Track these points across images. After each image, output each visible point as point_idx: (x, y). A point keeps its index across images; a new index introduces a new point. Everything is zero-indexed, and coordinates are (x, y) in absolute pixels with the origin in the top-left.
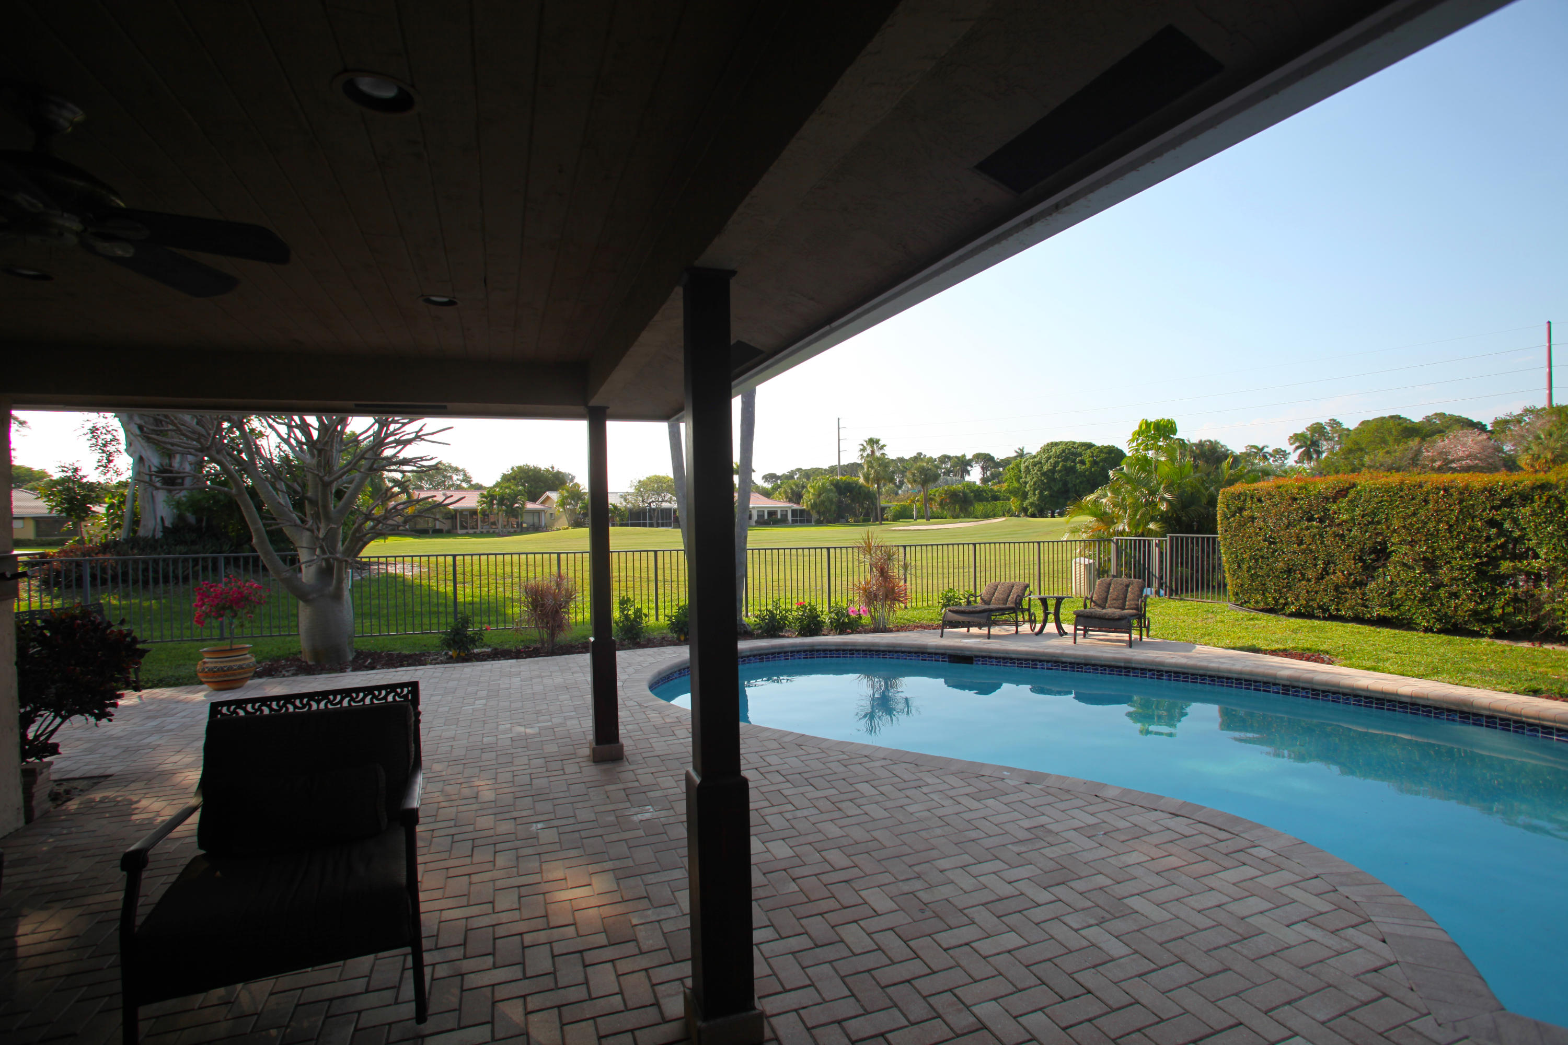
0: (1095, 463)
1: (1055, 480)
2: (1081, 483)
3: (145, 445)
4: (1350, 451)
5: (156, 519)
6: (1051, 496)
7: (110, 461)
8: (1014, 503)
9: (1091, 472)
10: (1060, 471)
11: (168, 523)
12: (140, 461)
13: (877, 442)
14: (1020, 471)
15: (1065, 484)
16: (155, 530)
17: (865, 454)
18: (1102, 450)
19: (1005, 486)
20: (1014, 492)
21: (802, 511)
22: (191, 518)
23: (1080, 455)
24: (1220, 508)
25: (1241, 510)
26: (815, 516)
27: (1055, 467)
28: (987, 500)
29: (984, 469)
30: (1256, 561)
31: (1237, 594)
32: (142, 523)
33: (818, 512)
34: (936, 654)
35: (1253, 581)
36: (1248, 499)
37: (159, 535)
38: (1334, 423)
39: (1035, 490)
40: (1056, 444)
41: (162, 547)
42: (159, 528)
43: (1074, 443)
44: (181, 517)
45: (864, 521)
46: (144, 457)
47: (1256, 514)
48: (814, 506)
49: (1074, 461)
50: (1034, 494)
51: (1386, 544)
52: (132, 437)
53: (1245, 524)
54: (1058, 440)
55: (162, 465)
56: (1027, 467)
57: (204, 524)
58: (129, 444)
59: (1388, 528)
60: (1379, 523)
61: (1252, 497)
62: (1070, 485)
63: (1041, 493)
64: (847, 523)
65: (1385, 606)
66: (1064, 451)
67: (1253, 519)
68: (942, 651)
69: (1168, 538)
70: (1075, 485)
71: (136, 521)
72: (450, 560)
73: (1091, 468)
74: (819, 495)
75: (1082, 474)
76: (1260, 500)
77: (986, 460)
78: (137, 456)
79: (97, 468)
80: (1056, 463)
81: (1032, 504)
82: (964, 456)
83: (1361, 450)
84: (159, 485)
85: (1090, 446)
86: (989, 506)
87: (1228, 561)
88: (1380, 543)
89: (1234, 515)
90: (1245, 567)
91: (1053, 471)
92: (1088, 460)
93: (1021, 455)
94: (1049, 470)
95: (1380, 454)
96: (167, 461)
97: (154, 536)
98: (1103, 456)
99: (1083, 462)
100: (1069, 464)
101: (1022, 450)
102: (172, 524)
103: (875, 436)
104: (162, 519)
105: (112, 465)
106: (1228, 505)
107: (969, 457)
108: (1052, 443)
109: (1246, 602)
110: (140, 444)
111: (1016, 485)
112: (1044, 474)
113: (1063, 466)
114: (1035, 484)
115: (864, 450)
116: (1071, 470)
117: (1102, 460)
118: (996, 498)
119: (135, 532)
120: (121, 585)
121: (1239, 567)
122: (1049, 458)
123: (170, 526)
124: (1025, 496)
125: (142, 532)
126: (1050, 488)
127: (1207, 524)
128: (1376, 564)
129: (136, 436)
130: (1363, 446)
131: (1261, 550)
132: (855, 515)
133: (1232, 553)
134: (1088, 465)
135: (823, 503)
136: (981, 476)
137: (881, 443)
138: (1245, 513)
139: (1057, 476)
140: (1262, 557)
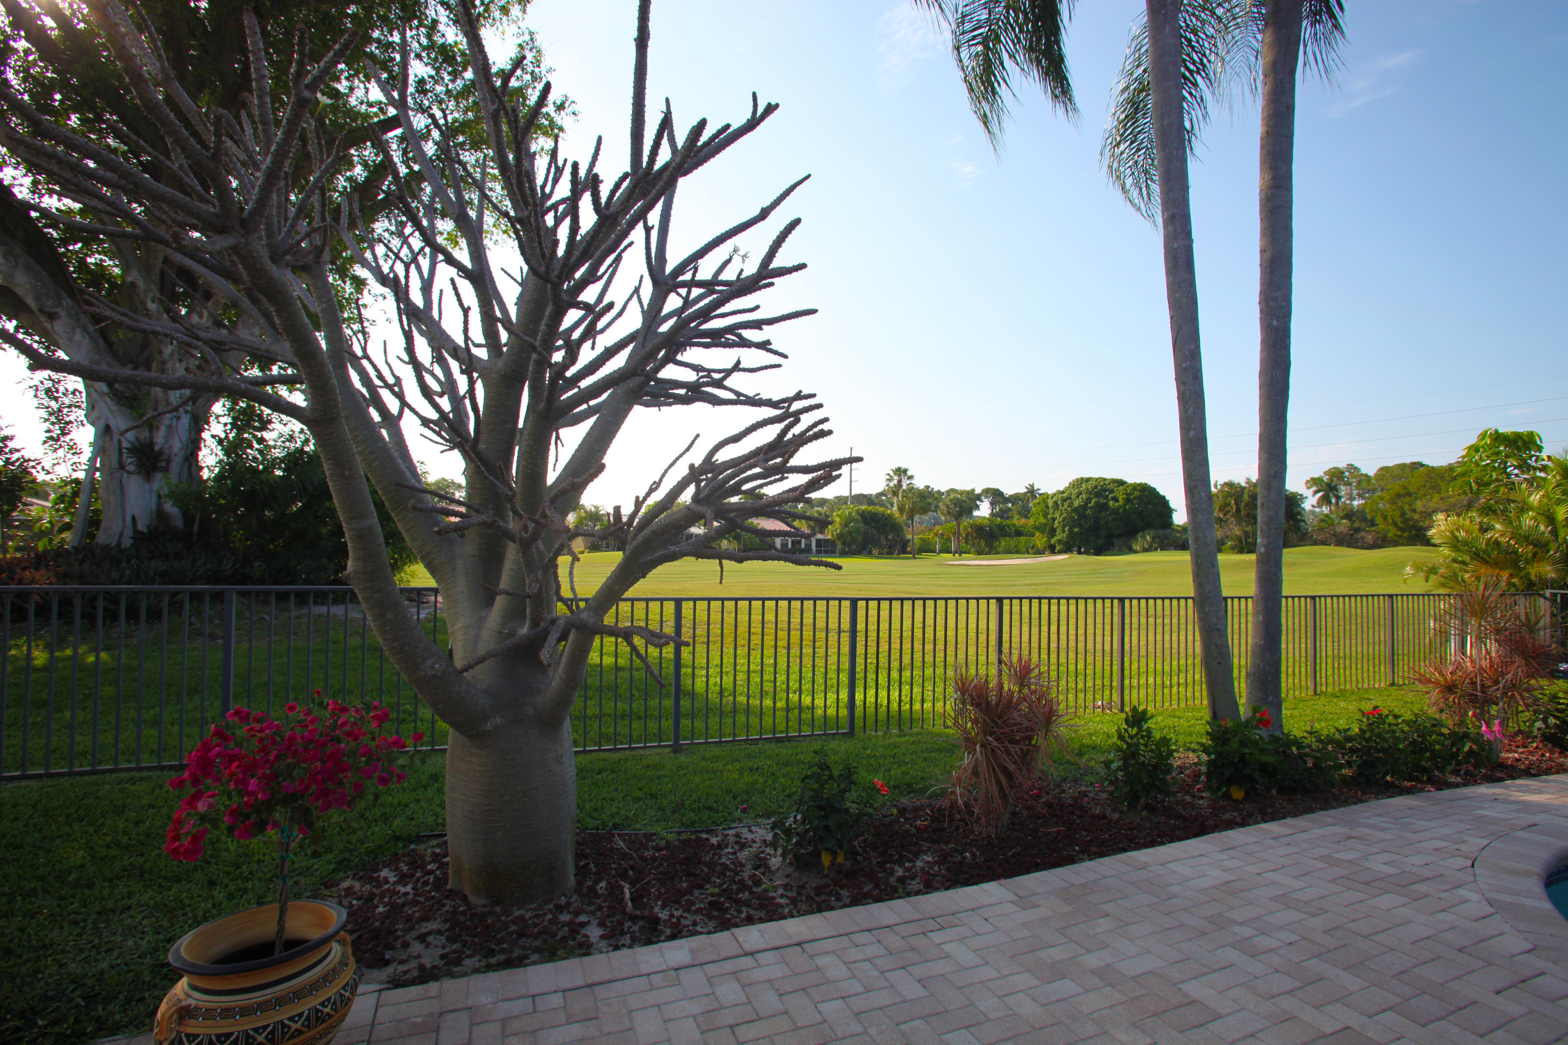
0: (1128, 501)
1: (1085, 516)
3: (115, 408)
4: (1398, 496)
5: (124, 519)
6: (1081, 533)
7: (64, 433)
8: (1040, 540)
9: (1125, 510)
10: (1092, 508)
11: (142, 526)
12: (105, 433)
13: (905, 471)
14: (1047, 507)
15: (1097, 521)
16: (121, 535)
17: (892, 484)
18: (1135, 487)
19: (1031, 521)
20: (1041, 528)
21: (826, 541)
22: (177, 519)
23: (1112, 491)
26: (839, 546)
27: (1086, 504)
28: (1010, 536)
29: (992, 504)
32: (103, 525)
33: (844, 543)
37: (127, 542)
38: (1352, 468)
39: (1064, 526)
40: (1088, 480)
41: (128, 561)
42: (129, 532)
43: (1105, 479)
44: (161, 515)
45: (888, 553)
46: (112, 426)
48: (840, 536)
49: (1106, 498)
50: (1064, 531)
52: (95, 396)
54: (1086, 476)
55: (138, 439)
56: (1056, 502)
57: (196, 528)
58: (92, 407)
62: (1102, 523)
63: (1070, 530)
64: (870, 554)
66: (1096, 487)
70: (1107, 523)
71: (93, 522)
72: (670, 607)
73: (1125, 505)
74: (846, 525)
75: (1115, 512)
77: (995, 495)
78: (102, 424)
79: (45, 442)
80: (1089, 500)
81: (1060, 541)
82: (973, 490)
83: (1409, 494)
84: (131, 468)
85: (1121, 483)
86: (1013, 542)
91: (1084, 507)
92: (1121, 498)
93: (1032, 491)
94: (1080, 506)
95: (1435, 500)
96: (147, 434)
97: (119, 544)
98: (1136, 493)
99: (1116, 499)
100: (1102, 501)
101: (1032, 486)
102: (148, 527)
103: (903, 466)
104: (134, 519)
105: (68, 438)
107: (978, 491)
108: (1082, 479)
110: (108, 407)
111: (1042, 520)
112: (1075, 510)
113: (1096, 503)
114: (1064, 520)
115: (890, 480)
116: (1103, 507)
117: (1135, 498)
118: (1019, 533)
119: (92, 536)
120: (55, 620)
122: (1080, 493)
123: (145, 530)
124: (1053, 532)
125: (102, 538)
126: (1080, 525)
129: (102, 394)
130: (1412, 490)
132: (881, 547)
134: (1121, 502)
135: (850, 533)
136: (989, 511)
137: (909, 473)
139: (1088, 512)
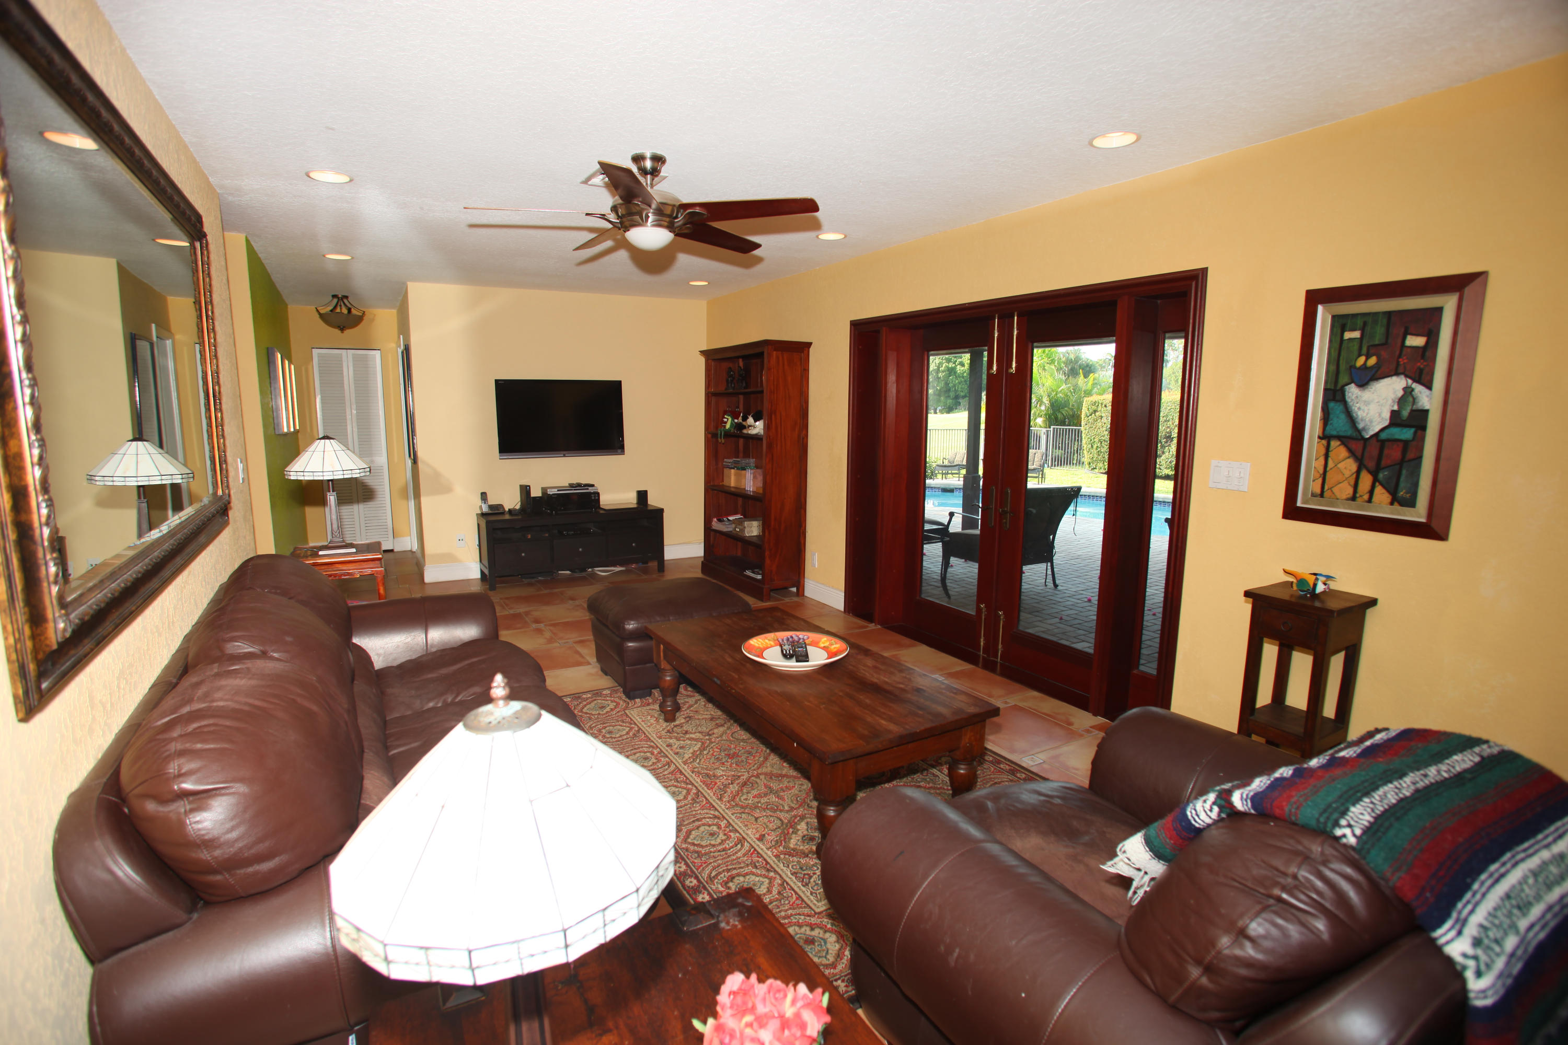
2: (959, 383)
24: (1084, 411)
25: (1095, 411)
30: (1101, 443)
31: (1090, 464)
34: (935, 488)
35: (1099, 455)
36: (1100, 405)
47: (1103, 415)
51: (1171, 433)
53: (1097, 420)
59: (1173, 424)
60: (1169, 421)
61: (1102, 404)
65: (1169, 468)
67: (1102, 417)
68: (939, 486)
69: (1052, 429)
76: (1105, 406)
87: (1086, 443)
88: (1168, 433)
89: (1091, 415)
90: (1095, 447)
106: (1088, 409)
109: (1094, 468)
121: (1092, 446)
127: (1075, 419)
128: (1166, 445)
131: (1103, 436)
133: (1089, 438)
138: (1097, 414)
140: (1104, 441)
